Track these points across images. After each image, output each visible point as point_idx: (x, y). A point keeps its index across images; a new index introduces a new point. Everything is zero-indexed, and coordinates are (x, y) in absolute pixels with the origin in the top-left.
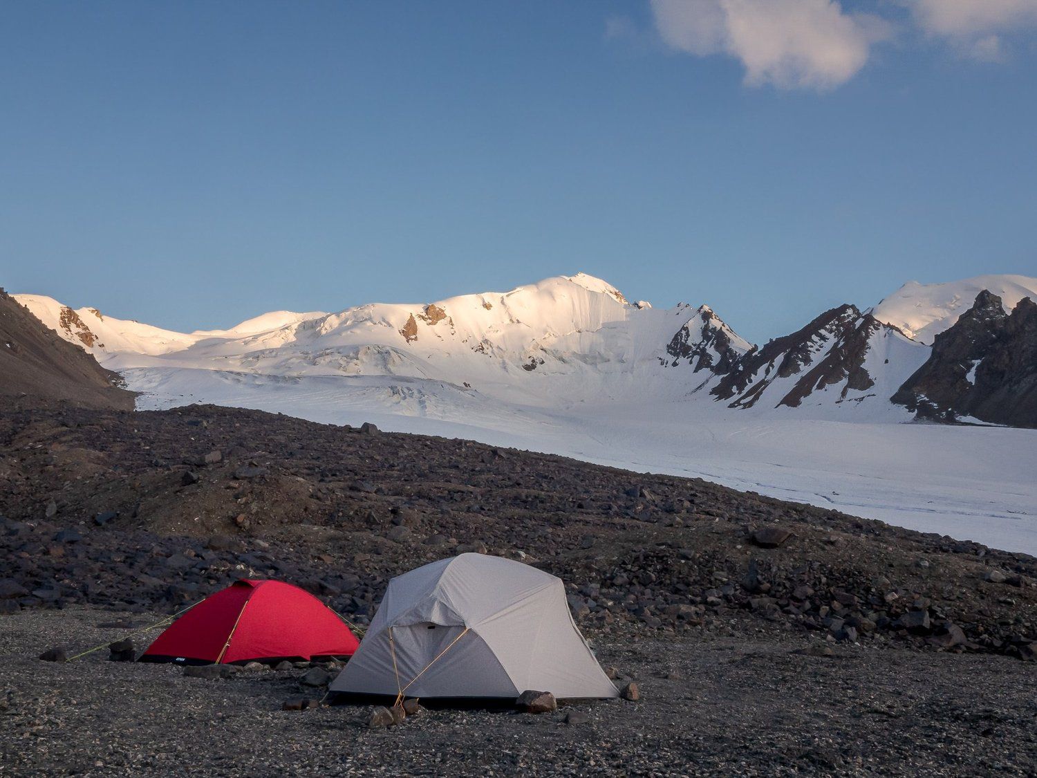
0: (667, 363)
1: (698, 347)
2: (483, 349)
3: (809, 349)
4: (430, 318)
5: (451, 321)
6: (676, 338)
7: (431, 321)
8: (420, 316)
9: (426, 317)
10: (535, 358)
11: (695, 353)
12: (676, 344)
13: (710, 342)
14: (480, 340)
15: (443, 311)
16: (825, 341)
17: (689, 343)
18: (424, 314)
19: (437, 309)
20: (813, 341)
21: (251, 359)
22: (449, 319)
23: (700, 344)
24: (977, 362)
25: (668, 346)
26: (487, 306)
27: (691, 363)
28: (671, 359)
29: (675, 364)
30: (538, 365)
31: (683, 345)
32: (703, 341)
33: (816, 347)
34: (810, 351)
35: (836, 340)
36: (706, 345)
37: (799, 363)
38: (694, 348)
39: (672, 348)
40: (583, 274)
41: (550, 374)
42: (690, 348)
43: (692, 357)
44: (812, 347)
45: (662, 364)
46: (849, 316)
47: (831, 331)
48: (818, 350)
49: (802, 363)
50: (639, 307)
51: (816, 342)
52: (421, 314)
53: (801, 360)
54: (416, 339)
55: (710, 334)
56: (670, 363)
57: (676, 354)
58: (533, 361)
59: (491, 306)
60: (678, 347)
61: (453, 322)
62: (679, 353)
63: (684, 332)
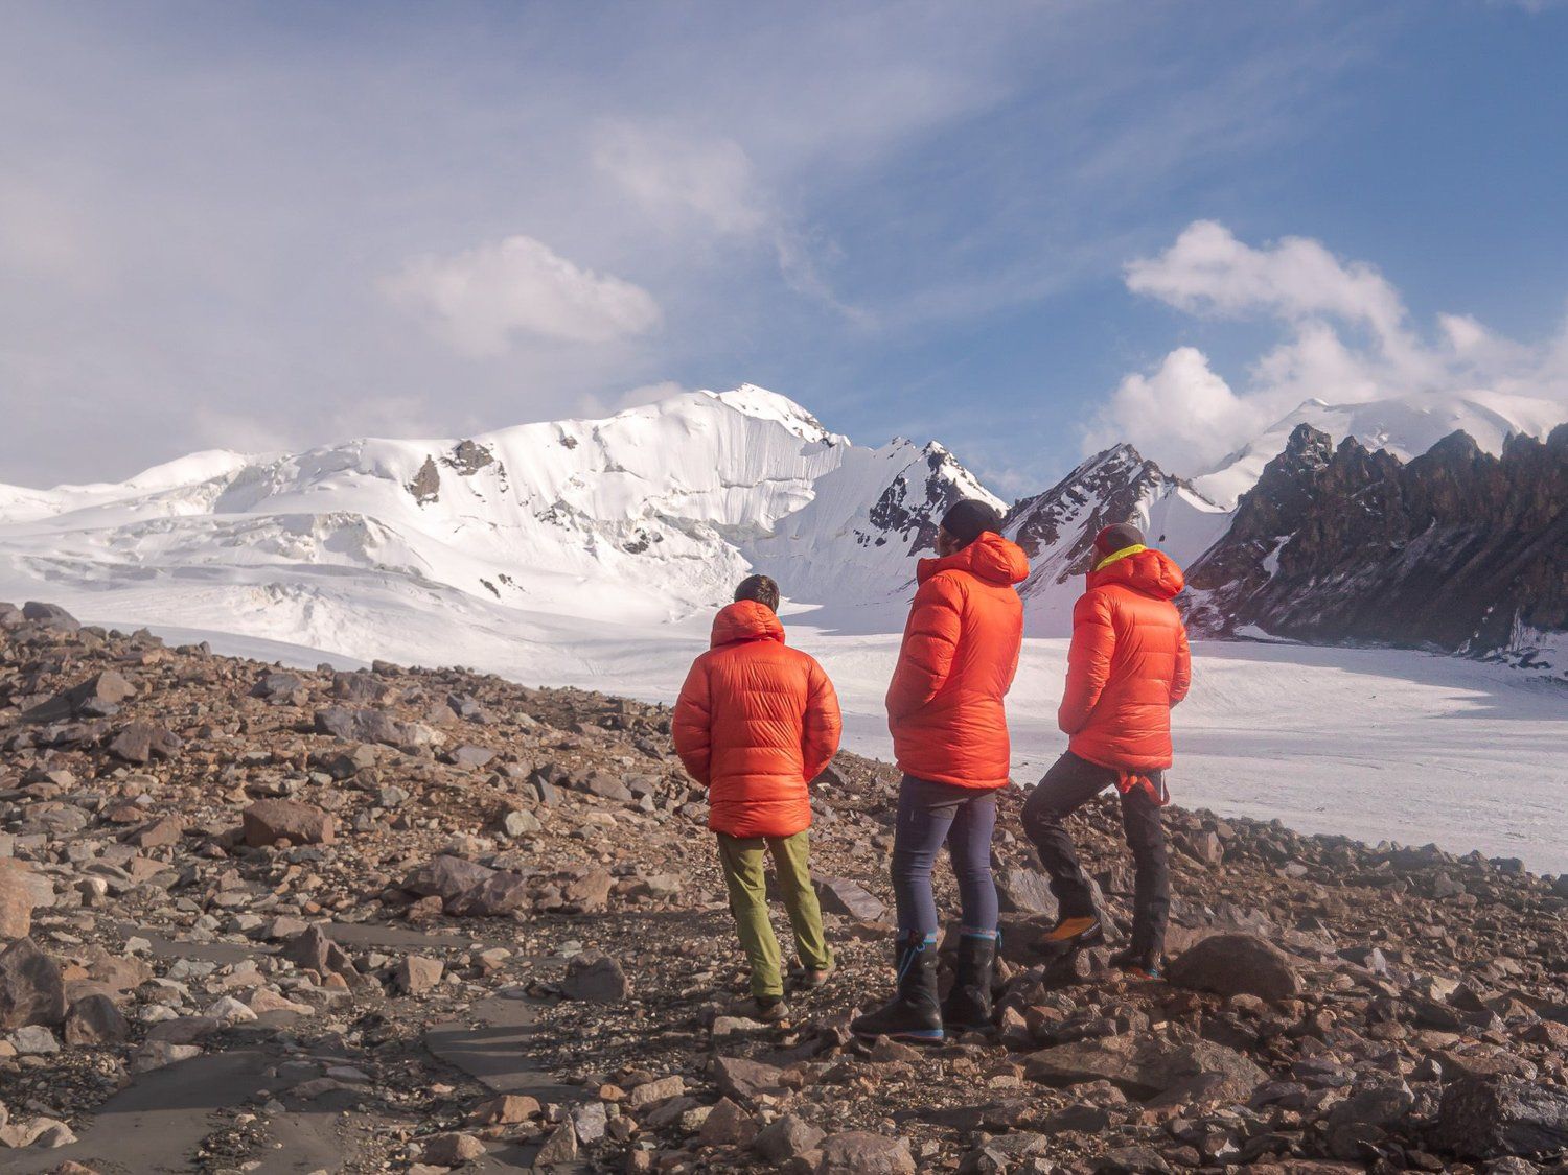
0: (868, 539)
1: (919, 514)
2: (555, 516)
3: (1056, 517)
4: (462, 464)
5: (501, 468)
6: (885, 497)
7: (465, 469)
8: (446, 460)
9: (458, 461)
10: (647, 531)
11: (914, 523)
12: (884, 508)
13: (938, 504)
14: (551, 501)
15: (487, 451)
16: (1082, 505)
17: (905, 505)
18: (453, 457)
19: (478, 449)
20: (1061, 505)
21: (129, 535)
22: (498, 465)
23: (922, 508)
24: (1284, 540)
25: (871, 511)
26: (569, 443)
27: (906, 539)
28: (875, 532)
29: (880, 542)
30: (652, 545)
31: (895, 508)
32: (928, 503)
33: (1067, 514)
34: (1057, 521)
35: (1097, 503)
36: (931, 509)
37: (1039, 540)
38: (913, 515)
39: (879, 515)
40: (751, 386)
41: (671, 559)
42: (905, 514)
43: (908, 529)
44: (1060, 514)
45: (860, 541)
46: (1121, 463)
47: (1091, 488)
48: (1069, 519)
49: (1043, 541)
50: (831, 445)
51: (1068, 507)
52: (449, 457)
53: (1042, 536)
54: (435, 499)
55: (939, 490)
56: (873, 540)
57: (884, 525)
58: (643, 537)
59: (575, 442)
60: (888, 514)
61: (506, 471)
62: (888, 522)
63: (897, 488)
